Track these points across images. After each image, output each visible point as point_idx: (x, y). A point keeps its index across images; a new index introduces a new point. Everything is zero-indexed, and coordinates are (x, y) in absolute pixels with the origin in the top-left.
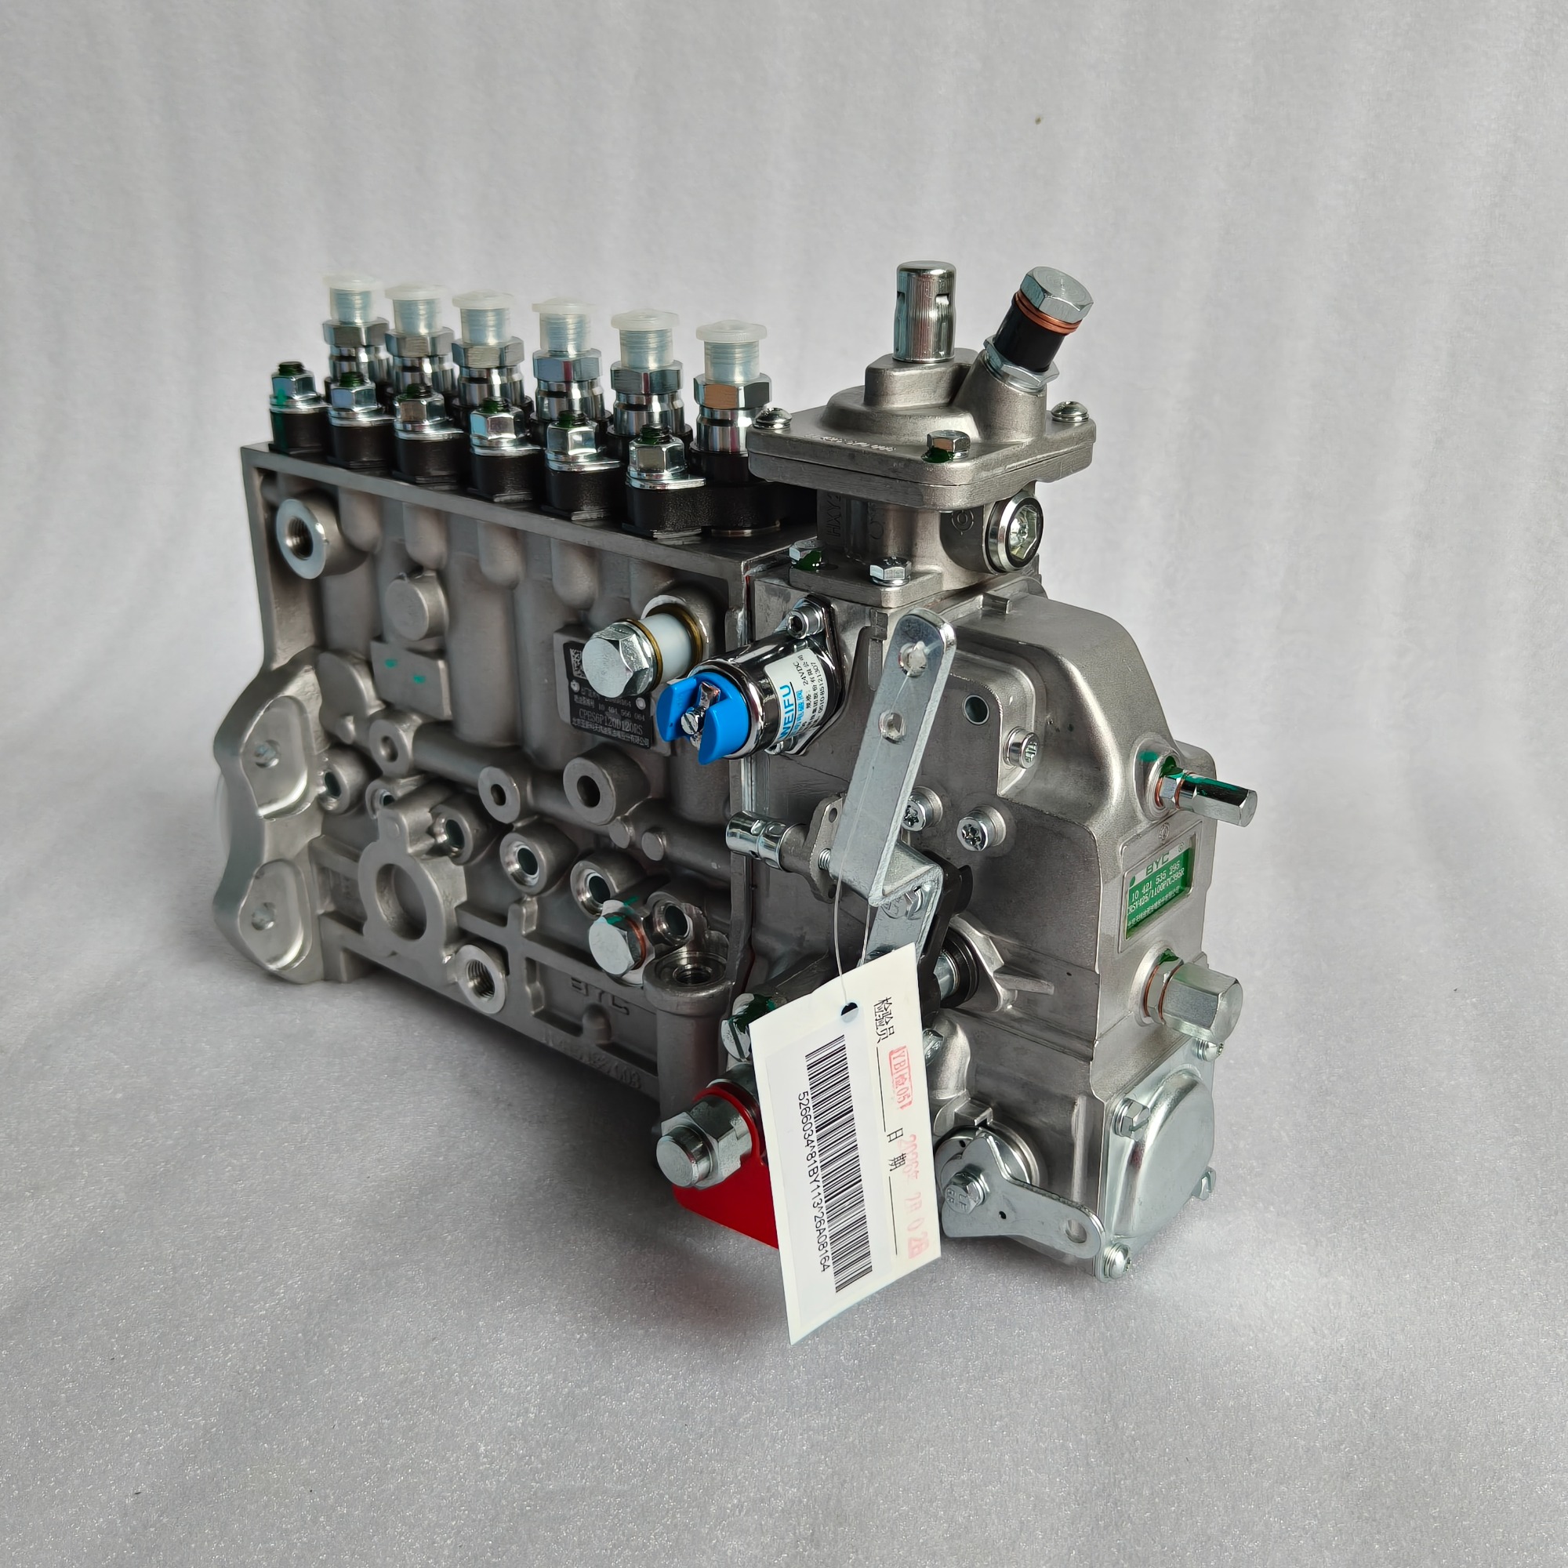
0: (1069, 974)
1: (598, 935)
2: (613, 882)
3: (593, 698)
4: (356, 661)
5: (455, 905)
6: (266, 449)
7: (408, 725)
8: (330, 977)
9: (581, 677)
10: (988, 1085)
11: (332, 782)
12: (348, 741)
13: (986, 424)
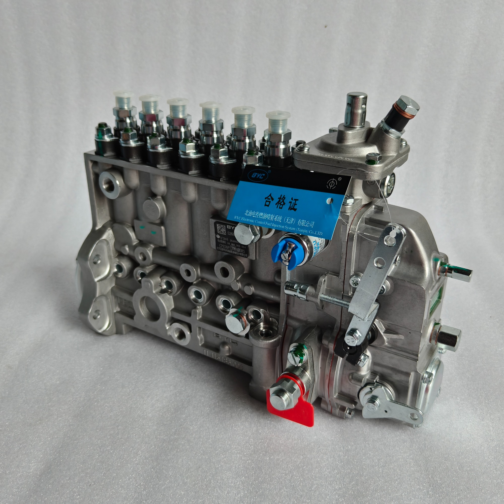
0: (410, 333)
1: (230, 321)
2: (232, 302)
3: (225, 240)
4: (128, 226)
5: (170, 310)
6: (94, 154)
7: (150, 248)
8: (119, 332)
9: (221, 233)
10: (378, 369)
11: (120, 268)
12: (126, 254)
13: (381, 149)
